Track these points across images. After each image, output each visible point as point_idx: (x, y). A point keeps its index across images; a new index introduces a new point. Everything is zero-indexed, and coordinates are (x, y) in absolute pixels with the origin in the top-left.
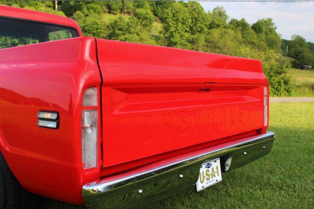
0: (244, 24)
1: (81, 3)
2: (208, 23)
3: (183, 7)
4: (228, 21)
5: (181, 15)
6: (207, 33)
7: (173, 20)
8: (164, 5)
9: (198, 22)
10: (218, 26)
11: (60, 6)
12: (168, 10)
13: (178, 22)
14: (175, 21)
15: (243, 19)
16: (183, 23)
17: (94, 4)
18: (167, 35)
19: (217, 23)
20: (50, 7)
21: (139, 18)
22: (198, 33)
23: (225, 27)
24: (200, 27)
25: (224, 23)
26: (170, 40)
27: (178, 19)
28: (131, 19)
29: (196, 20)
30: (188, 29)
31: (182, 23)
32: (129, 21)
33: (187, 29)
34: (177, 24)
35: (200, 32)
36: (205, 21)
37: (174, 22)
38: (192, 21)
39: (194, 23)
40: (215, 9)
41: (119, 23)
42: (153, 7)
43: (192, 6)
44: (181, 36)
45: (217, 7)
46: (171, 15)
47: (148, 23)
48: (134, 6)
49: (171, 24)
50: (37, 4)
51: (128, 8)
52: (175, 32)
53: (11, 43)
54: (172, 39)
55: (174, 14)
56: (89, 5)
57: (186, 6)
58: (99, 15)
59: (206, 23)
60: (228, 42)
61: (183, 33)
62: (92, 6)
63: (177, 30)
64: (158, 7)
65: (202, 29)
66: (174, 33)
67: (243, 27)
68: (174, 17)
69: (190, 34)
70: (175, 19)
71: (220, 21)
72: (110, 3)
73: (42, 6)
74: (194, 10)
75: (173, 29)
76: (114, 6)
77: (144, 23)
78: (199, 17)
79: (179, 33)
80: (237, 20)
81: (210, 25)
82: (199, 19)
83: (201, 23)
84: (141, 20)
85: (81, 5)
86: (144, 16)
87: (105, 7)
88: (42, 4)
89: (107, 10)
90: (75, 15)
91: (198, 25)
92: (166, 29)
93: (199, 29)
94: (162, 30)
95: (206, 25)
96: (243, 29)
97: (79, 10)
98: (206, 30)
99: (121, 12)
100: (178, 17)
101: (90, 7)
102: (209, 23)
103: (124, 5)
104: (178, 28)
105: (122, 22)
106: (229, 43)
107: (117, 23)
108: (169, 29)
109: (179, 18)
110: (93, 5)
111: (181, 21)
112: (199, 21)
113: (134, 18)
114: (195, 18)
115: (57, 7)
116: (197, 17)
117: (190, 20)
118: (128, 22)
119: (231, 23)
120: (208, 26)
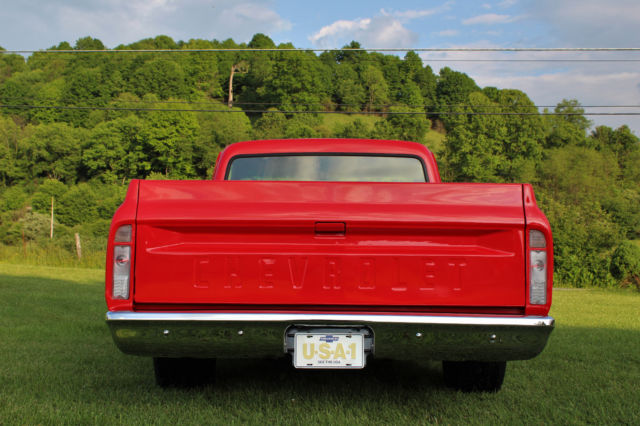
0: (626, 137)
1: (279, 91)
2: (544, 136)
3: (488, 102)
4: (589, 132)
5: (484, 118)
6: (540, 156)
7: (468, 129)
8: (453, 96)
9: (521, 134)
10: (566, 142)
11: (237, 96)
12: (459, 108)
13: (477, 133)
14: (471, 131)
15: (625, 128)
16: (489, 136)
17: (305, 93)
18: (455, 159)
19: (564, 135)
20: (217, 97)
21: (395, 124)
22: (521, 158)
23: (582, 144)
24: (525, 143)
25: (580, 135)
26: (461, 171)
27: (477, 128)
28: (379, 126)
29: (518, 129)
30: (500, 149)
31: (486, 134)
32: (375, 130)
33: (497, 148)
34: (476, 137)
35: (525, 155)
36: (537, 131)
37: (469, 133)
38: (509, 131)
39: (514, 136)
40: (560, 106)
41: (354, 134)
42: (431, 98)
43: (509, 100)
44: (486, 163)
45: (564, 101)
46: (463, 119)
47: (415, 135)
48: (389, 96)
49: (462, 137)
50: (192, 92)
51: (378, 101)
52: (471, 153)
53: (138, 170)
54: (465, 169)
55: (469, 116)
56: (297, 95)
57: (497, 100)
58: (316, 115)
59: (539, 136)
60: (585, 176)
61: (489, 156)
62: (301, 98)
63: (476, 149)
64: (441, 100)
65: (530, 148)
66: (469, 157)
67: (623, 144)
68: (470, 121)
69: (503, 158)
70: (471, 127)
71: (570, 131)
72: (341, 91)
73: (202, 96)
74: (514, 108)
75: (466, 148)
76: (347, 98)
77: (405, 134)
78: (523, 124)
79: (480, 156)
80: (610, 129)
81: (548, 139)
82: (524, 127)
83: (529, 136)
84: (399, 129)
85: (280, 95)
86: (405, 121)
87: (328, 100)
88: (202, 93)
89: (333, 105)
90: (265, 117)
91: (522, 140)
92: (453, 148)
93: (524, 149)
94: (443, 148)
95: (539, 141)
96: (625, 148)
97: (275, 106)
98: (539, 149)
99: (362, 109)
100: (477, 122)
101: (298, 99)
102: (546, 135)
103: (368, 95)
104: (478, 145)
105: (361, 132)
106: (588, 179)
107: (349, 134)
108: (459, 148)
109: (481, 125)
110: (305, 96)
111: (485, 130)
112: (524, 130)
113: (386, 123)
114: (516, 125)
115: (231, 98)
116: (519, 123)
117: (504, 130)
118: (373, 132)
119: (596, 136)
120: (545, 142)
